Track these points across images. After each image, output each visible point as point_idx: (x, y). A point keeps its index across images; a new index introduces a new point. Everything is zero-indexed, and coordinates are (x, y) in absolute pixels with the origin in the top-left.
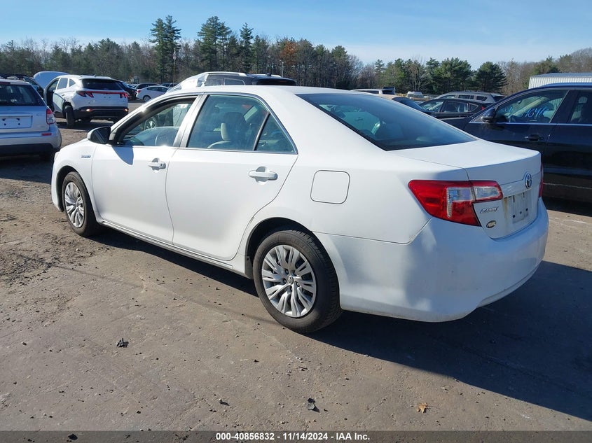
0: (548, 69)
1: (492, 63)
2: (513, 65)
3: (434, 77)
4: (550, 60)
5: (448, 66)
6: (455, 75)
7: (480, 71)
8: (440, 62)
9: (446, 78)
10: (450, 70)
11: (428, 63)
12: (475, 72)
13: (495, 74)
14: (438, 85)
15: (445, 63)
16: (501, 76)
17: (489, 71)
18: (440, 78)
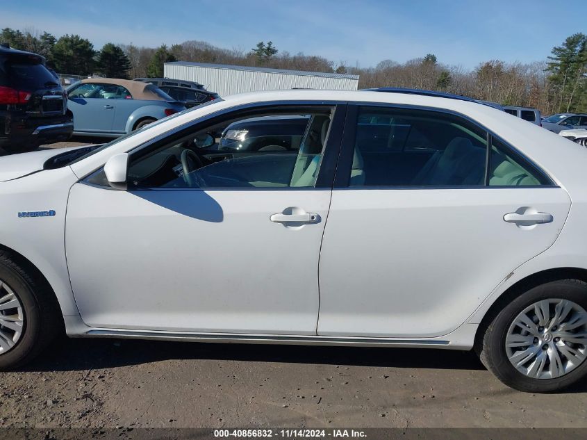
0: (166, 57)
1: (113, 45)
2: (132, 49)
3: (55, 54)
4: (164, 48)
5: (69, 43)
6: (78, 54)
7: (103, 52)
8: (58, 38)
9: (68, 56)
10: (71, 47)
11: (42, 37)
12: (99, 52)
13: (119, 57)
14: (61, 63)
15: (65, 40)
16: (125, 60)
17: (112, 53)
18: (62, 55)
